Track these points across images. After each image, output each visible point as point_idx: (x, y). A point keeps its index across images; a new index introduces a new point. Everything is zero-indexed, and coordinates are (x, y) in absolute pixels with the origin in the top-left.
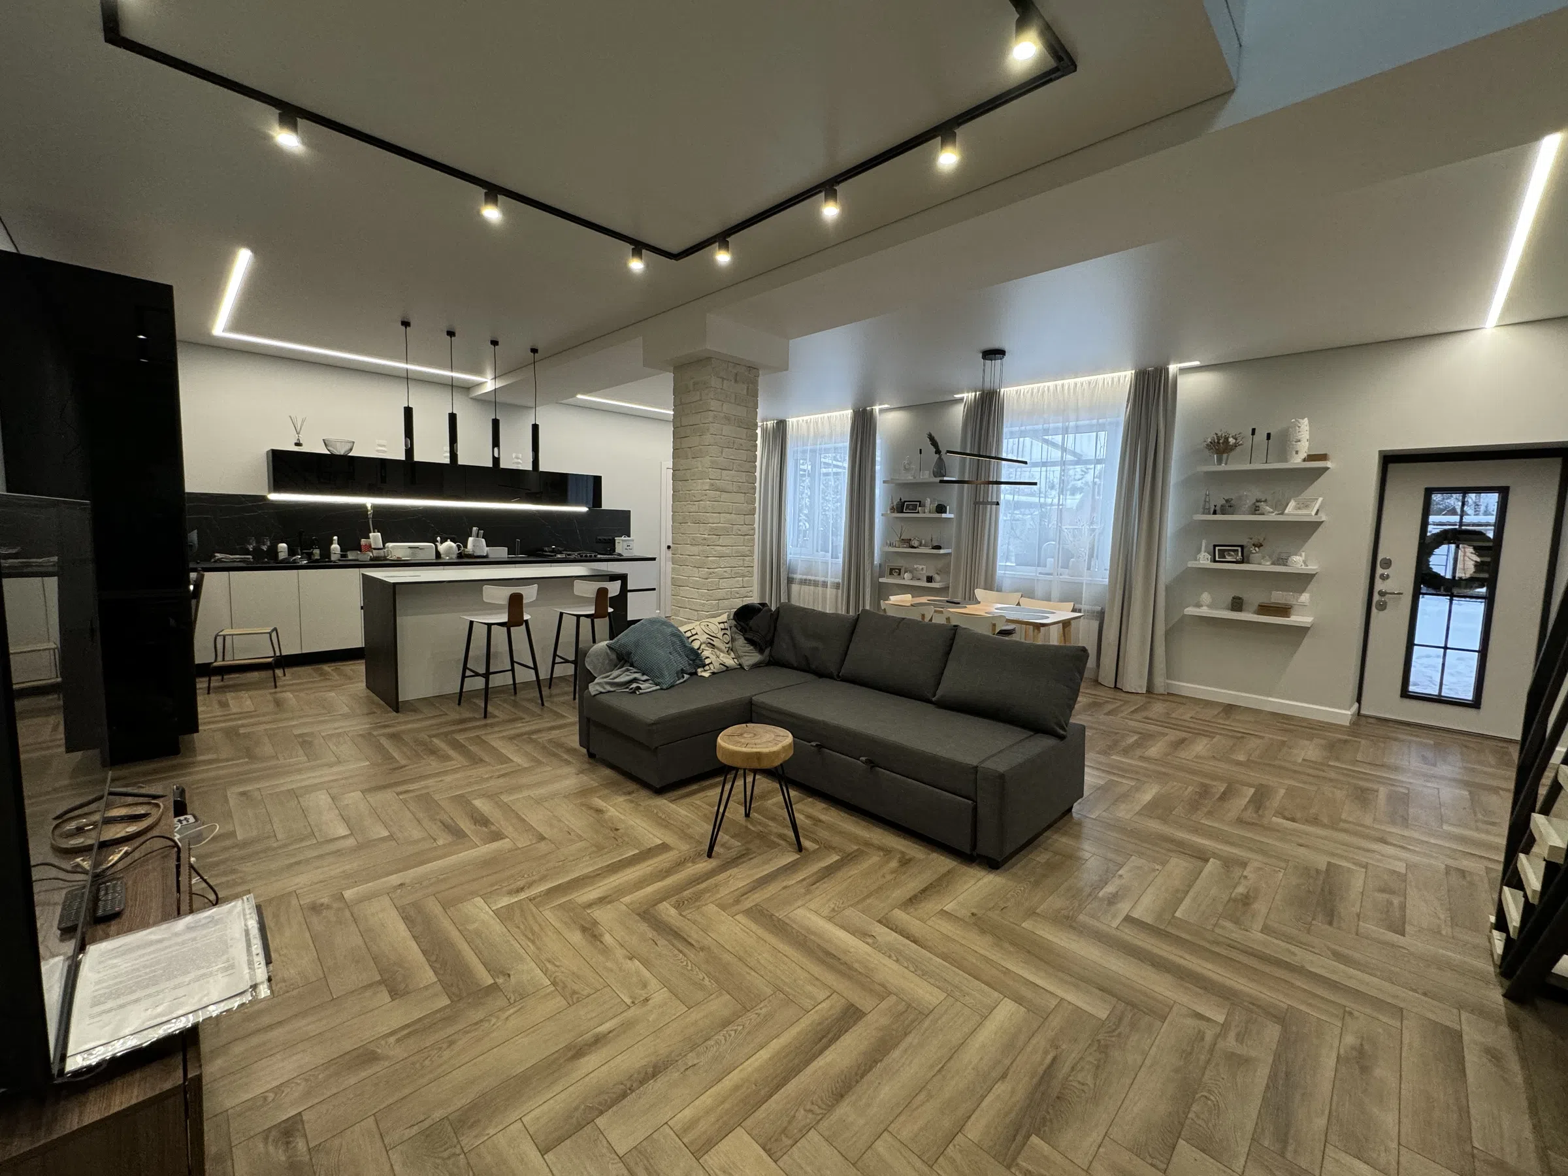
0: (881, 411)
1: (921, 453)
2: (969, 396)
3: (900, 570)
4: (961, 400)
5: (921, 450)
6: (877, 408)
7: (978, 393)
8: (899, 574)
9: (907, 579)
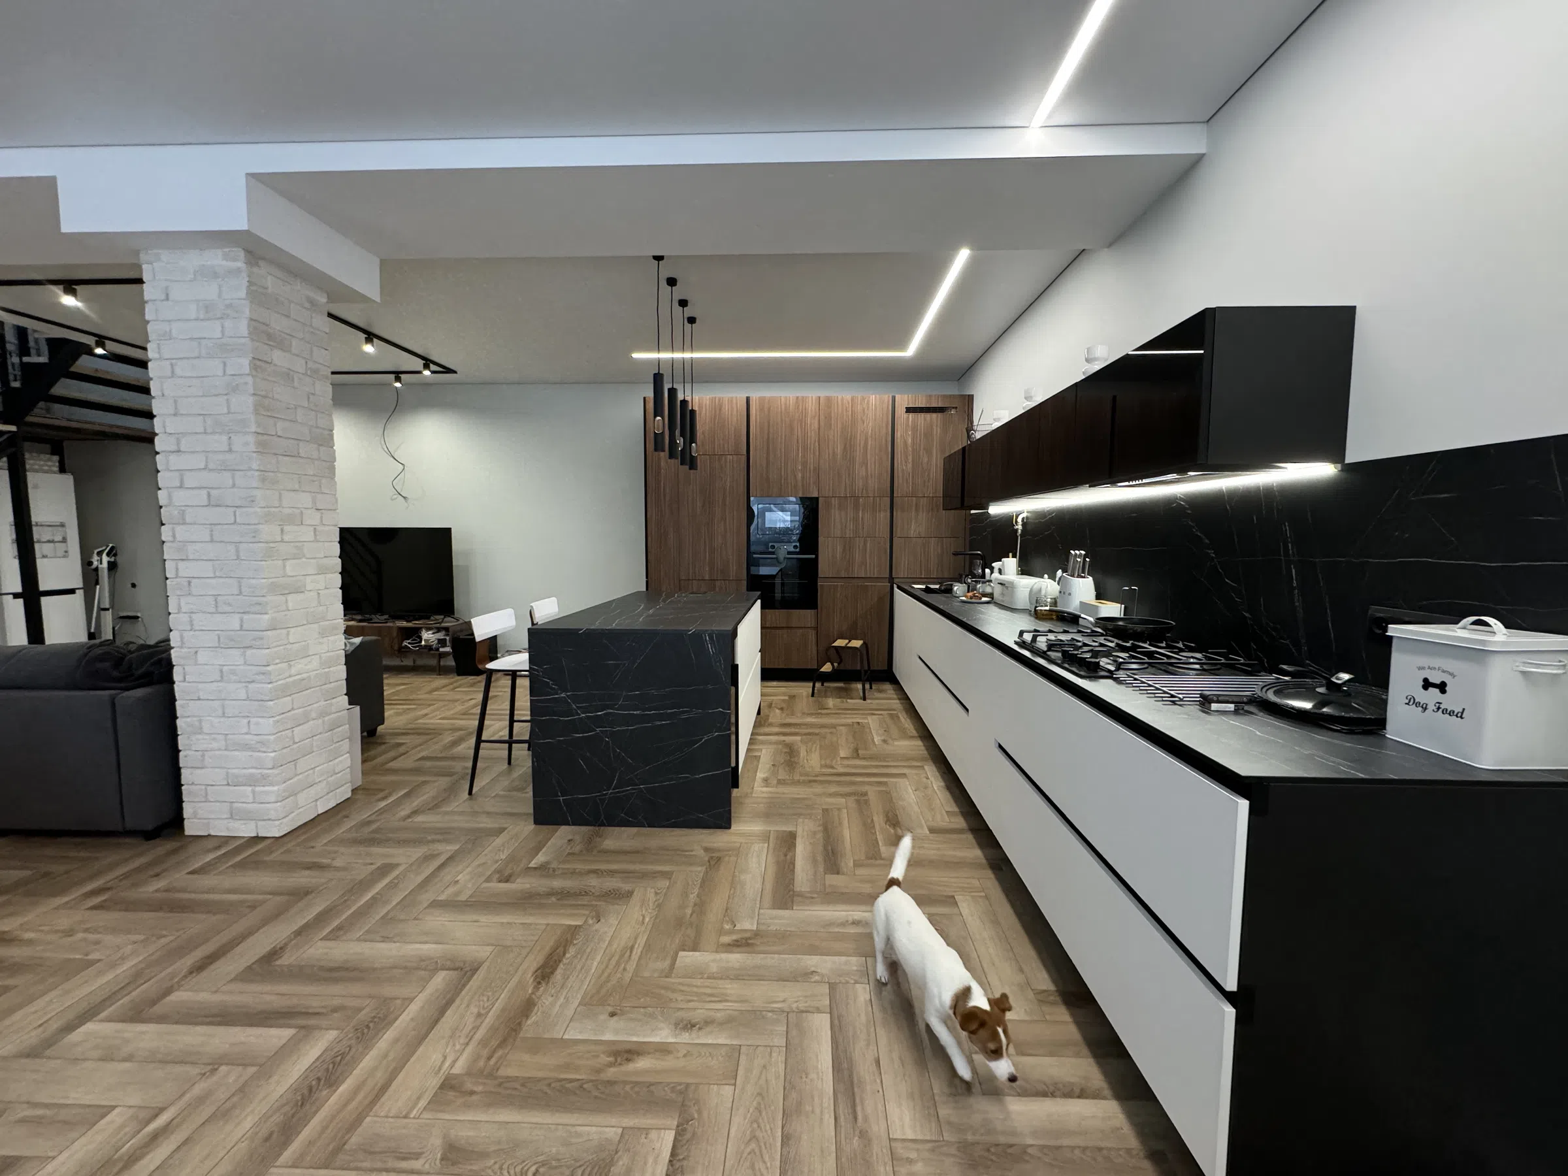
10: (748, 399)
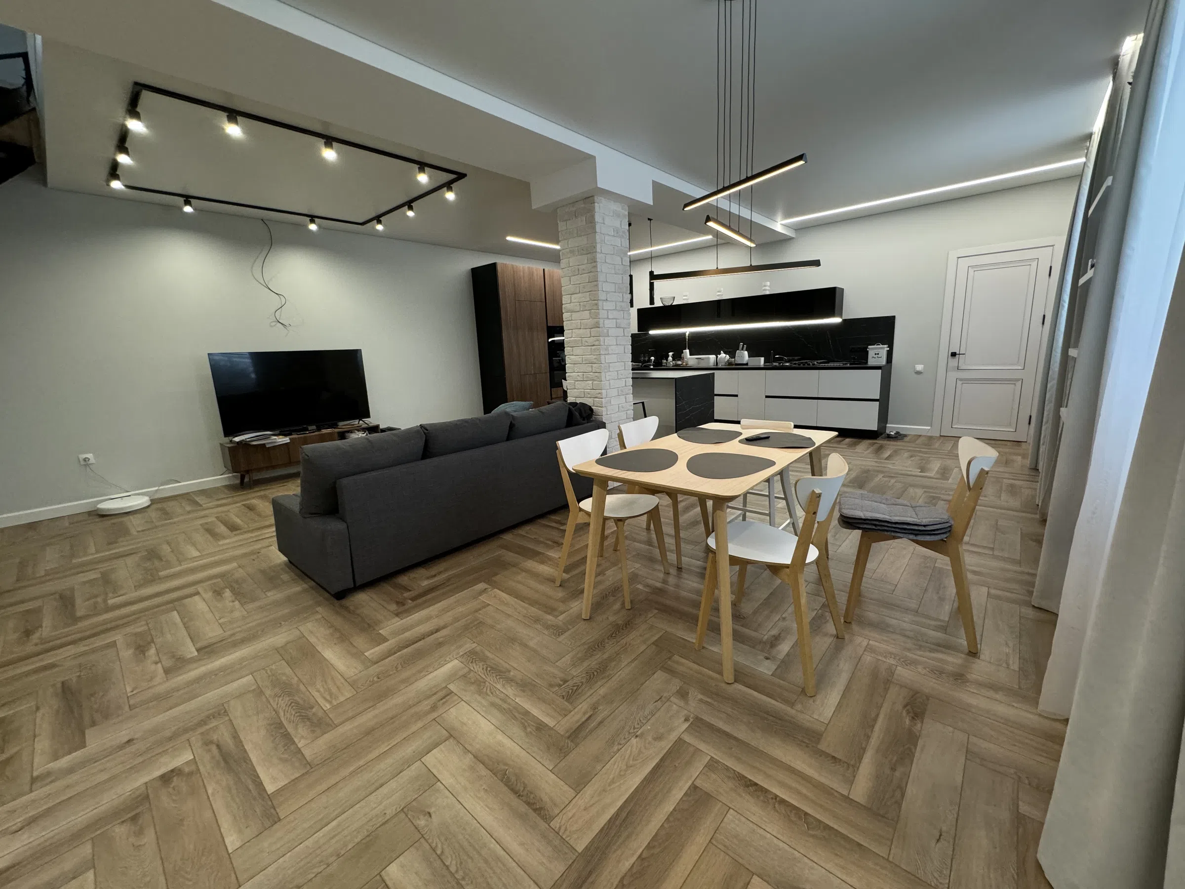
10: (544, 270)
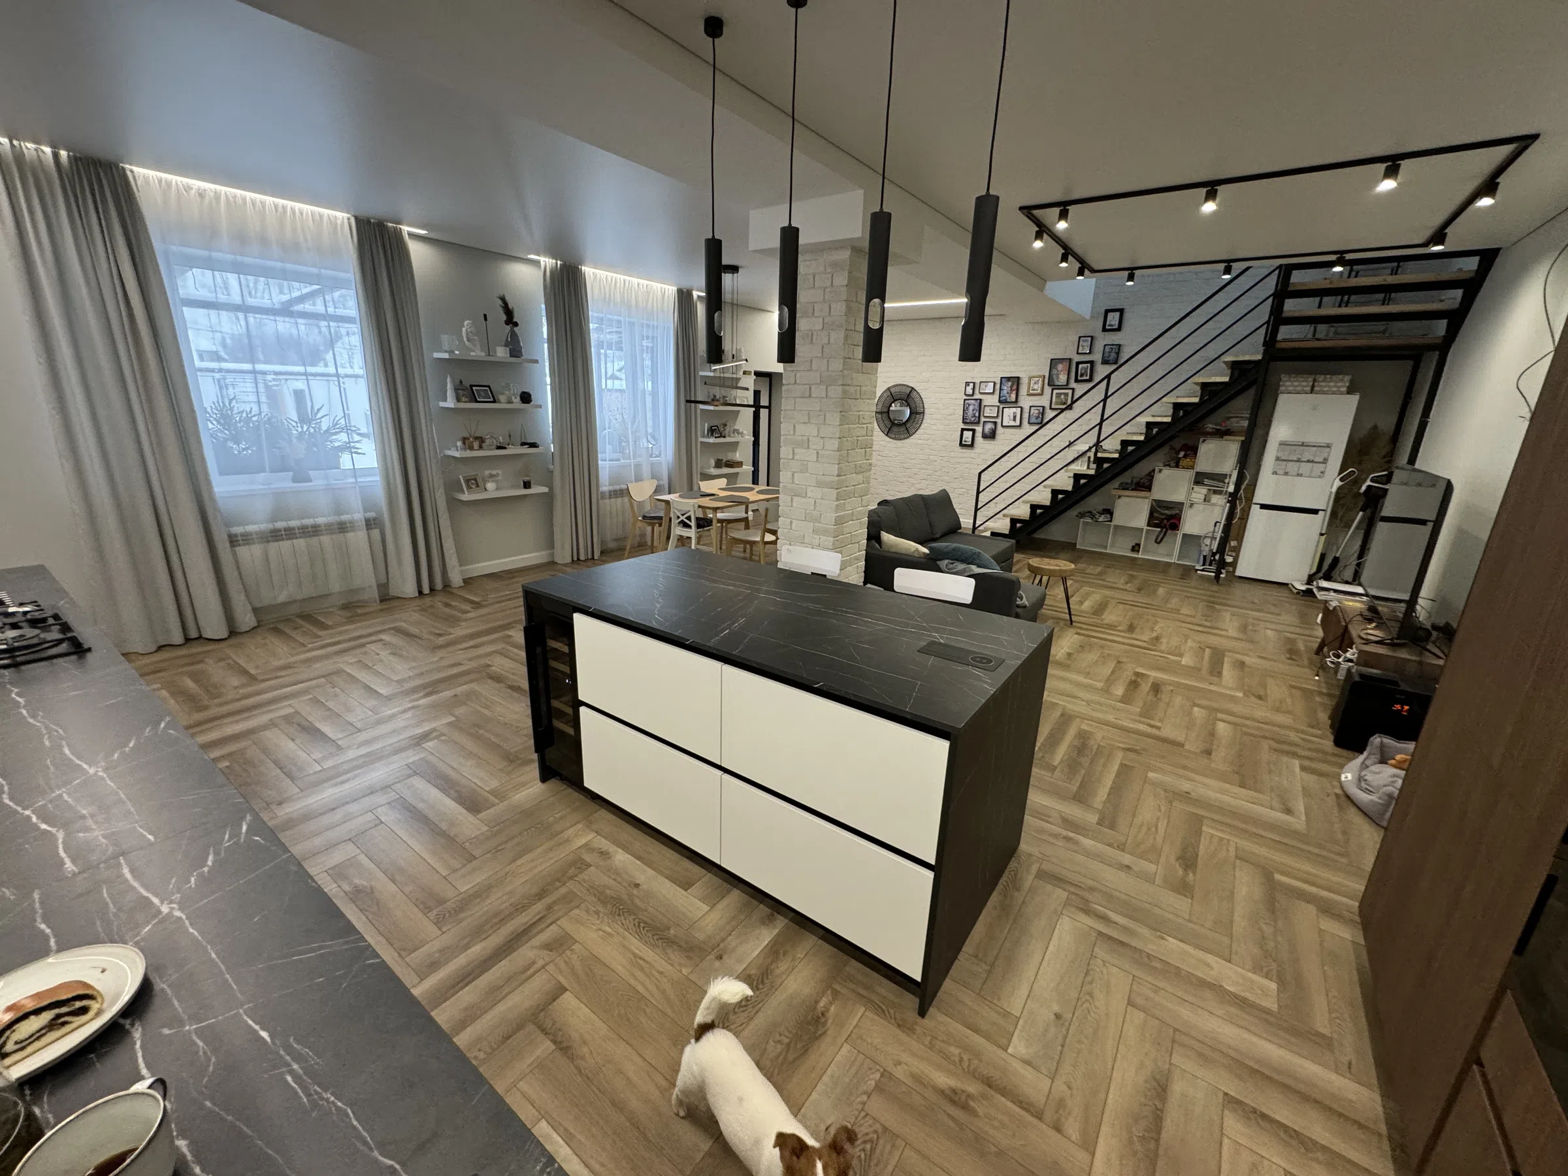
0: (411, 235)
1: (486, 319)
2: (547, 262)
3: (475, 480)
4: (536, 263)
5: (485, 316)
6: (406, 229)
7: (559, 262)
8: (478, 486)
9: (491, 489)
